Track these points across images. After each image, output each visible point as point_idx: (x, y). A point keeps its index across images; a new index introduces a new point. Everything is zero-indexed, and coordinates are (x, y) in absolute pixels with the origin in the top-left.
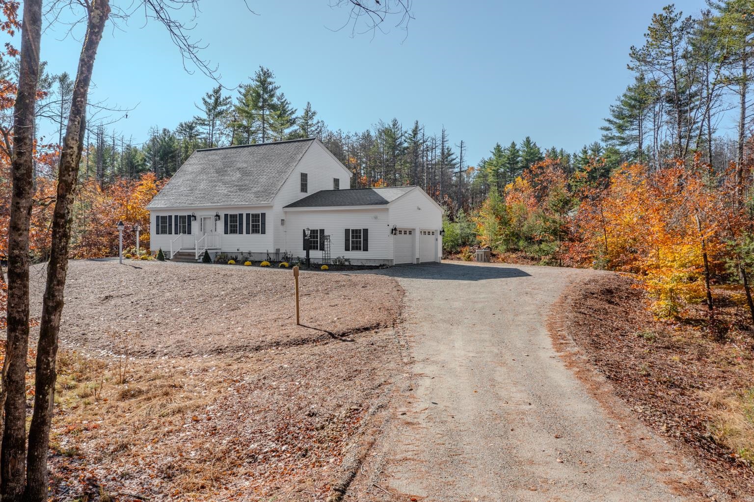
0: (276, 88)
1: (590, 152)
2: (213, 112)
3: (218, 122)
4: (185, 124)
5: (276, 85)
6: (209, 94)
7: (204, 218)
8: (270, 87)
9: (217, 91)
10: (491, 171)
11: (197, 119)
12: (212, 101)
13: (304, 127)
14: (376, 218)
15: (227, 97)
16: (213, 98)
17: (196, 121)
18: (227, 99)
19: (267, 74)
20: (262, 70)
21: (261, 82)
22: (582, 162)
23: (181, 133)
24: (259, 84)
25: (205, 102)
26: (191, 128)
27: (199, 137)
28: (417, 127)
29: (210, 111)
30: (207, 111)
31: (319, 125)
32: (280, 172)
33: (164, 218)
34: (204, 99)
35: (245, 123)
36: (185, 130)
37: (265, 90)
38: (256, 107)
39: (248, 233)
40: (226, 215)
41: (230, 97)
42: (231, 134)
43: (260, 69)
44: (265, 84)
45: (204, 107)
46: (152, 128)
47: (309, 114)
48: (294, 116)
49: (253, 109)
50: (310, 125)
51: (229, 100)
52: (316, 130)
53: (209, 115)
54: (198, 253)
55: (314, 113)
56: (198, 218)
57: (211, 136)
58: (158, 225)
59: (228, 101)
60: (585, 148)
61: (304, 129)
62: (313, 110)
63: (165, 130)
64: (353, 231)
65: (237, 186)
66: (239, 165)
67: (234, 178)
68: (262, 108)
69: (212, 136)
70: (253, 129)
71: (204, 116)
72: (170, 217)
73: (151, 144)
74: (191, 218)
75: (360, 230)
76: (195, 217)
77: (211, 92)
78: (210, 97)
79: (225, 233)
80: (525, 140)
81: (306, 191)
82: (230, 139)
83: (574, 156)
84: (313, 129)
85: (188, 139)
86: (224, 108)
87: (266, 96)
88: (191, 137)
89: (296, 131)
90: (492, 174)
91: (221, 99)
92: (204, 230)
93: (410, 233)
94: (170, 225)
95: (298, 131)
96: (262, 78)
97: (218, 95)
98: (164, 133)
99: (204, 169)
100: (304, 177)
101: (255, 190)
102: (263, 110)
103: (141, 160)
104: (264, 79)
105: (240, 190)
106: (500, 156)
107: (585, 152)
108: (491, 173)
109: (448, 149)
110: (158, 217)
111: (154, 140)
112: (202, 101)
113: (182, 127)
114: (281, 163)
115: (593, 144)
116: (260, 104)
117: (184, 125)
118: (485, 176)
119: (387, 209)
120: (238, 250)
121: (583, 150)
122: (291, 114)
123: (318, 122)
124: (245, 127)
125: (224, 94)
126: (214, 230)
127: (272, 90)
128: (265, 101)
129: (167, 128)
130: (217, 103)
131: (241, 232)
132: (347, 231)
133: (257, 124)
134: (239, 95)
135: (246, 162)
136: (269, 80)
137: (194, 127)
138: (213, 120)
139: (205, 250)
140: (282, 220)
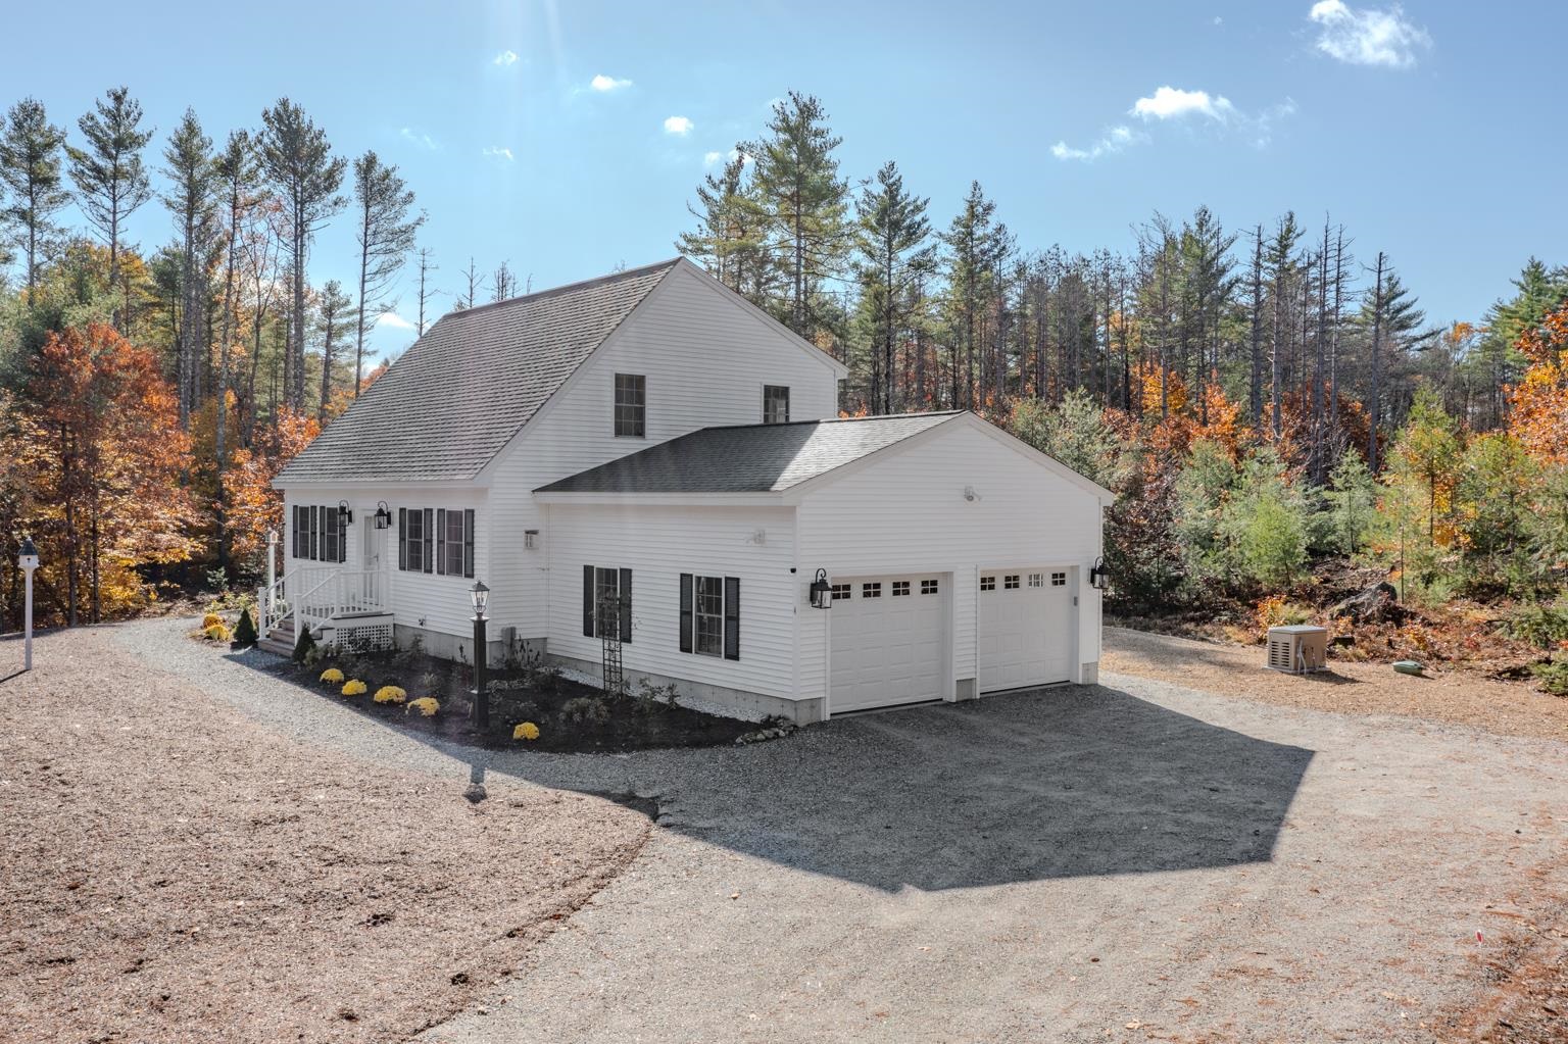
6: (715, 178)
7: (367, 518)
10: (1513, 332)
12: (720, 195)
14: (759, 538)
16: (722, 186)
19: (808, 111)
20: (797, 101)
25: (706, 198)
28: (1289, 231)
30: (709, 218)
33: (304, 512)
34: (701, 192)
37: (803, 150)
39: (441, 570)
40: (402, 513)
44: (801, 136)
45: (704, 210)
53: (715, 228)
55: (989, 209)
56: (358, 516)
58: (295, 532)
61: (963, 249)
62: (985, 201)
64: (700, 581)
71: (703, 232)
72: (314, 510)
75: (720, 582)
76: (349, 513)
77: (718, 175)
78: (715, 185)
81: (640, 433)
92: (366, 552)
93: (930, 587)
94: (314, 533)
96: (796, 121)
97: (735, 179)
100: (631, 392)
104: (800, 124)
106: (1540, 292)
108: (1511, 337)
109: (1390, 279)
110: (295, 509)
112: (698, 197)
118: (1499, 346)
119: (791, 510)
120: (421, 623)
126: (381, 555)
127: (820, 150)
131: (425, 567)
132: (685, 582)
136: (815, 124)
139: (333, 616)
140: (527, 532)
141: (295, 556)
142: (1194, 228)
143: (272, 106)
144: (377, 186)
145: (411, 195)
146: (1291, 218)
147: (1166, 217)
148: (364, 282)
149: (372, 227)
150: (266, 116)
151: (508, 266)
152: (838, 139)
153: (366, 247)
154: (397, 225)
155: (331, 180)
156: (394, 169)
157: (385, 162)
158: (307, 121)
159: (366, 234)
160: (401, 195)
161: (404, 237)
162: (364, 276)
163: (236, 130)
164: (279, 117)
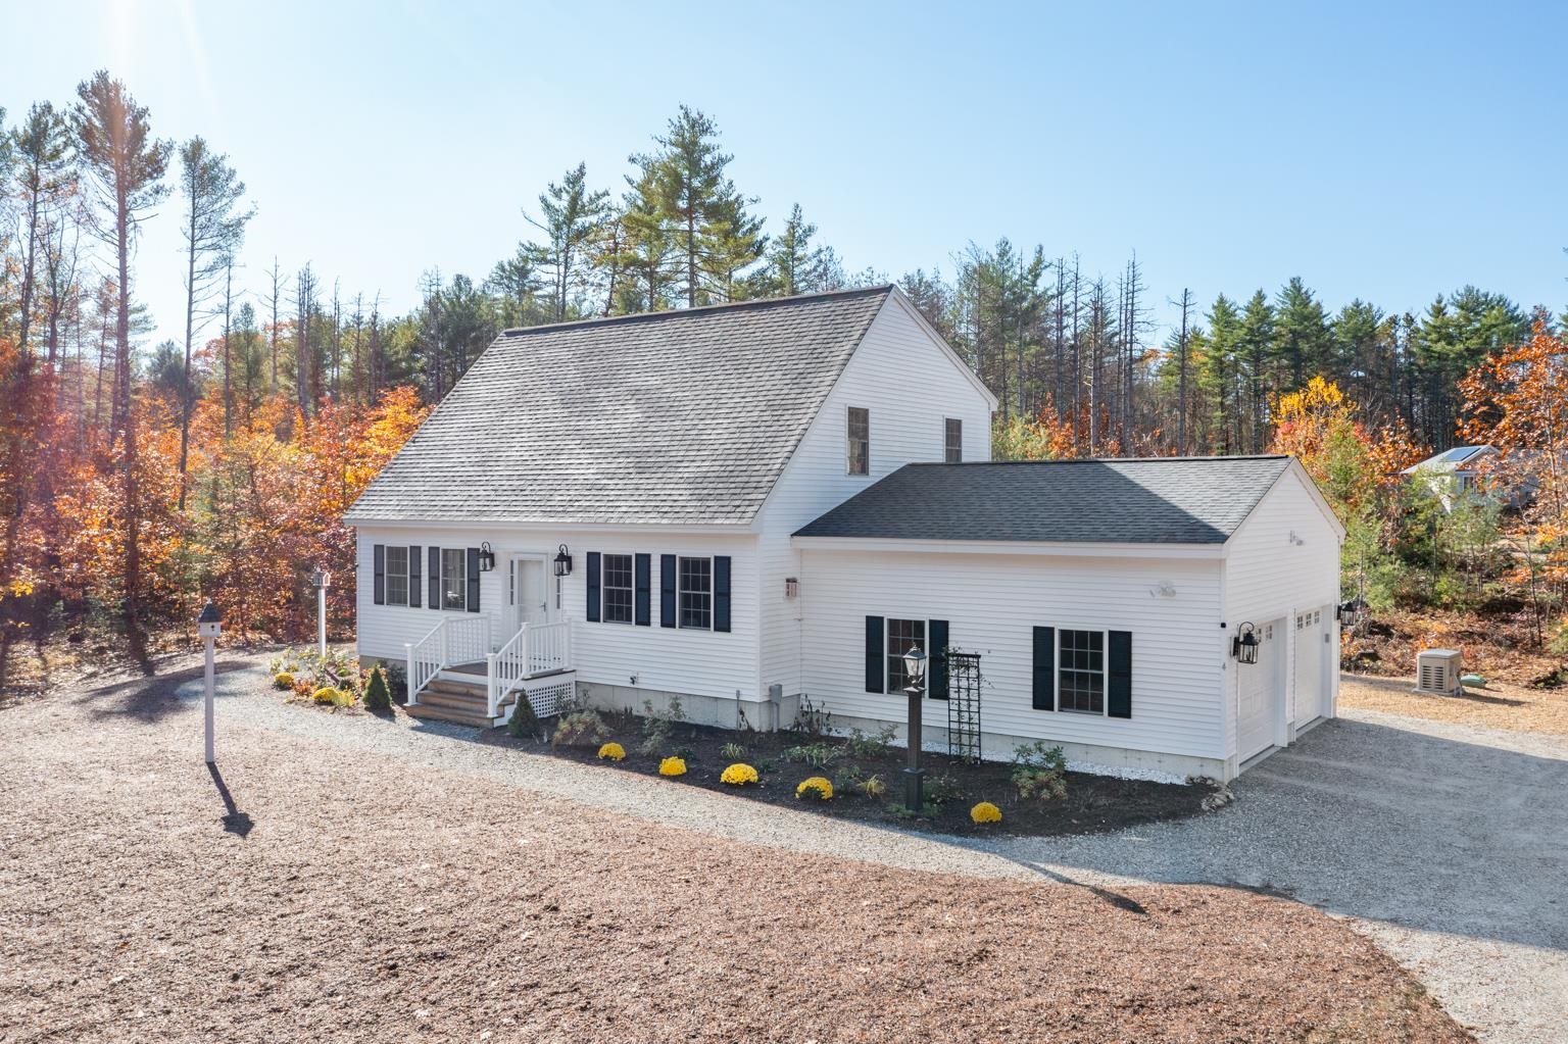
0: (722, 161)
1: (1452, 312)
2: (565, 229)
3: (577, 257)
4: (510, 264)
5: (724, 152)
6: (557, 186)
7: (522, 563)
8: (708, 159)
9: (576, 180)
10: (1205, 359)
11: (528, 250)
12: (562, 204)
13: (787, 262)
14: (1168, 592)
15: (600, 192)
16: (565, 196)
17: (525, 253)
18: (598, 197)
19: (699, 126)
20: (687, 115)
21: (683, 145)
22: (1434, 336)
23: (500, 284)
24: (677, 150)
25: (548, 207)
26: (523, 272)
27: (540, 293)
29: (558, 227)
30: (552, 228)
31: (822, 256)
32: (778, 408)
33: (397, 553)
34: (543, 200)
35: (642, 254)
36: (510, 278)
37: (694, 165)
38: (673, 212)
39: (668, 622)
40: (593, 558)
41: (606, 194)
42: (607, 282)
43: (681, 113)
44: (693, 152)
45: (544, 220)
46: (426, 274)
47: (796, 235)
48: (760, 235)
49: (665, 216)
50: (799, 259)
51: (605, 200)
52: (815, 270)
53: (557, 238)
54: (497, 690)
55: (810, 230)
56: (501, 560)
57: (561, 290)
58: (378, 575)
59: (601, 202)
60: (1439, 302)
61: (784, 269)
62: (805, 223)
63: (459, 277)
64: (1066, 635)
65: (628, 453)
66: (637, 380)
67: (618, 426)
68: (689, 213)
69: (564, 291)
70: (662, 269)
71: (545, 241)
72: (416, 550)
73: (427, 310)
74: (480, 558)
75: (1098, 636)
76: (491, 556)
77: (560, 183)
78: (557, 194)
79: (590, 619)
80: (1288, 285)
81: (864, 470)
82: (605, 295)
83: (1406, 320)
84: (807, 267)
85: (515, 297)
86: (594, 219)
87: (696, 183)
88: (521, 293)
89: (762, 272)
90: (1209, 366)
91: (585, 198)
92: (521, 600)
94: (416, 577)
95: (769, 273)
96: (687, 135)
97: (577, 188)
98: (458, 284)
99: (523, 392)
100: (858, 421)
101: (691, 470)
102: (691, 219)
103: (405, 349)
104: (691, 139)
105: (641, 470)
106: (1227, 325)
107: (1439, 311)
108: (1205, 364)
110: (378, 549)
111: (433, 304)
112: (540, 205)
113: (504, 270)
114: (778, 375)
115: (1462, 291)
116: (682, 204)
117: (507, 267)
119: (1221, 562)
120: (633, 681)
121: (1433, 307)
122: (751, 230)
123: (820, 251)
124: (642, 264)
125: (591, 186)
126: (552, 604)
127: (713, 166)
128: (694, 194)
129: (465, 274)
130: (575, 208)
131: (644, 620)
132: (1042, 636)
133: (673, 258)
134: (628, 189)
135: (657, 369)
136: (704, 140)
137: (528, 272)
138: (566, 250)
139: (521, 676)
140: (788, 580)
141: (379, 601)
142: (996, 257)
143: (89, 78)
144: (205, 176)
145: (242, 186)
146: (1040, 252)
147: (979, 247)
148: (191, 280)
149: (201, 220)
150: (82, 91)
151: (311, 266)
152: (730, 156)
153: (193, 241)
154: (224, 220)
155: (155, 166)
156: (222, 158)
157: (213, 150)
158: (128, 97)
159: (193, 226)
160: (233, 185)
161: (233, 230)
162: (191, 273)
163: (40, 102)
164: (96, 91)
